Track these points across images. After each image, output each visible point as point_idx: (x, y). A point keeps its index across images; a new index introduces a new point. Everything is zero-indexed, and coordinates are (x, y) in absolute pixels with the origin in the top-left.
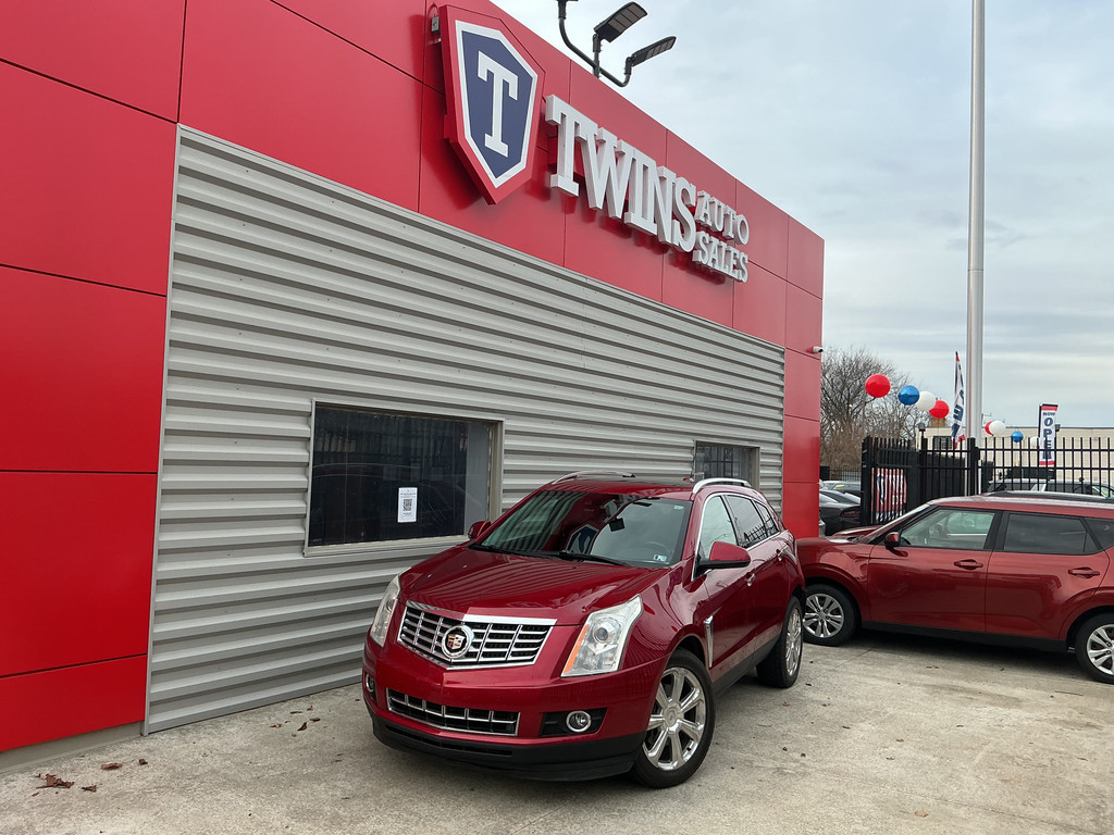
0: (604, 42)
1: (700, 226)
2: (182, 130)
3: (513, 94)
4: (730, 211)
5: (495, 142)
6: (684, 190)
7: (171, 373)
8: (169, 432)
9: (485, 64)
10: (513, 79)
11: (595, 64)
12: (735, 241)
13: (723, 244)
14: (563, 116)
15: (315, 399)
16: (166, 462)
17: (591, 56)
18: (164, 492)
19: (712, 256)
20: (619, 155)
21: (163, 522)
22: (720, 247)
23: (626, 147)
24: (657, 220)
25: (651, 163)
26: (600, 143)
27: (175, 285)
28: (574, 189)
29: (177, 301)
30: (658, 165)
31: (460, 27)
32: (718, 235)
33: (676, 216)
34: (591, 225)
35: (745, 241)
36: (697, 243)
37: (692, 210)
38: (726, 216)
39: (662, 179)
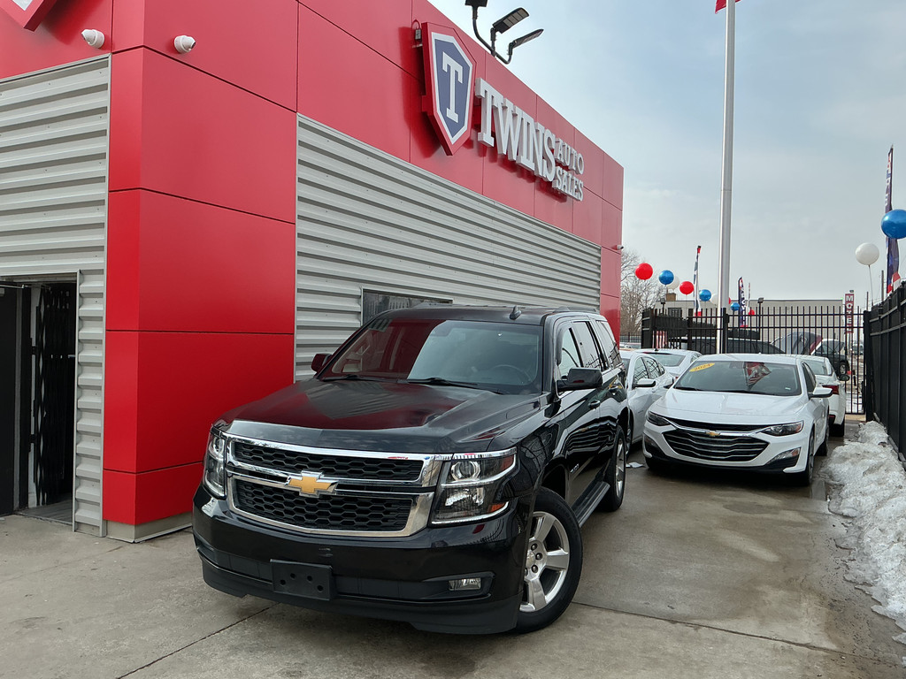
0: (498, 33)
1: (558, 164)
2: (300, 117)
3: (460, 80)
4: (574, 151)
5: (452, 114)
6: (549, 138)
7: (300, 272)
8: (299, 309)
9: (447, 60)
10: (460, 69)
11: (492, 49)
12: (577, 172)
13: (570, 175)
14: (486, 92)
15: (363, 287)
16: (299, 327)
17: (490, 44)
18: (298, 346)
19: (565, 184)
20: (515, 115)
21: (298, 364)
22: (568, 177)
23: (519, 111)
24: (535, 160)
25: (531, 120)
26: (504, 108)
27: (300, 217)
28: (490, 141)
29: (302, 227)
30: (535, 121)
31: (434, 36)
32: (566, 168)
33: (545, 157)
34: (495, 164)
35: (581, 172)
36: (556, 175)
37: (552, 151)
38: (571, 155)
39: (537, 131)
